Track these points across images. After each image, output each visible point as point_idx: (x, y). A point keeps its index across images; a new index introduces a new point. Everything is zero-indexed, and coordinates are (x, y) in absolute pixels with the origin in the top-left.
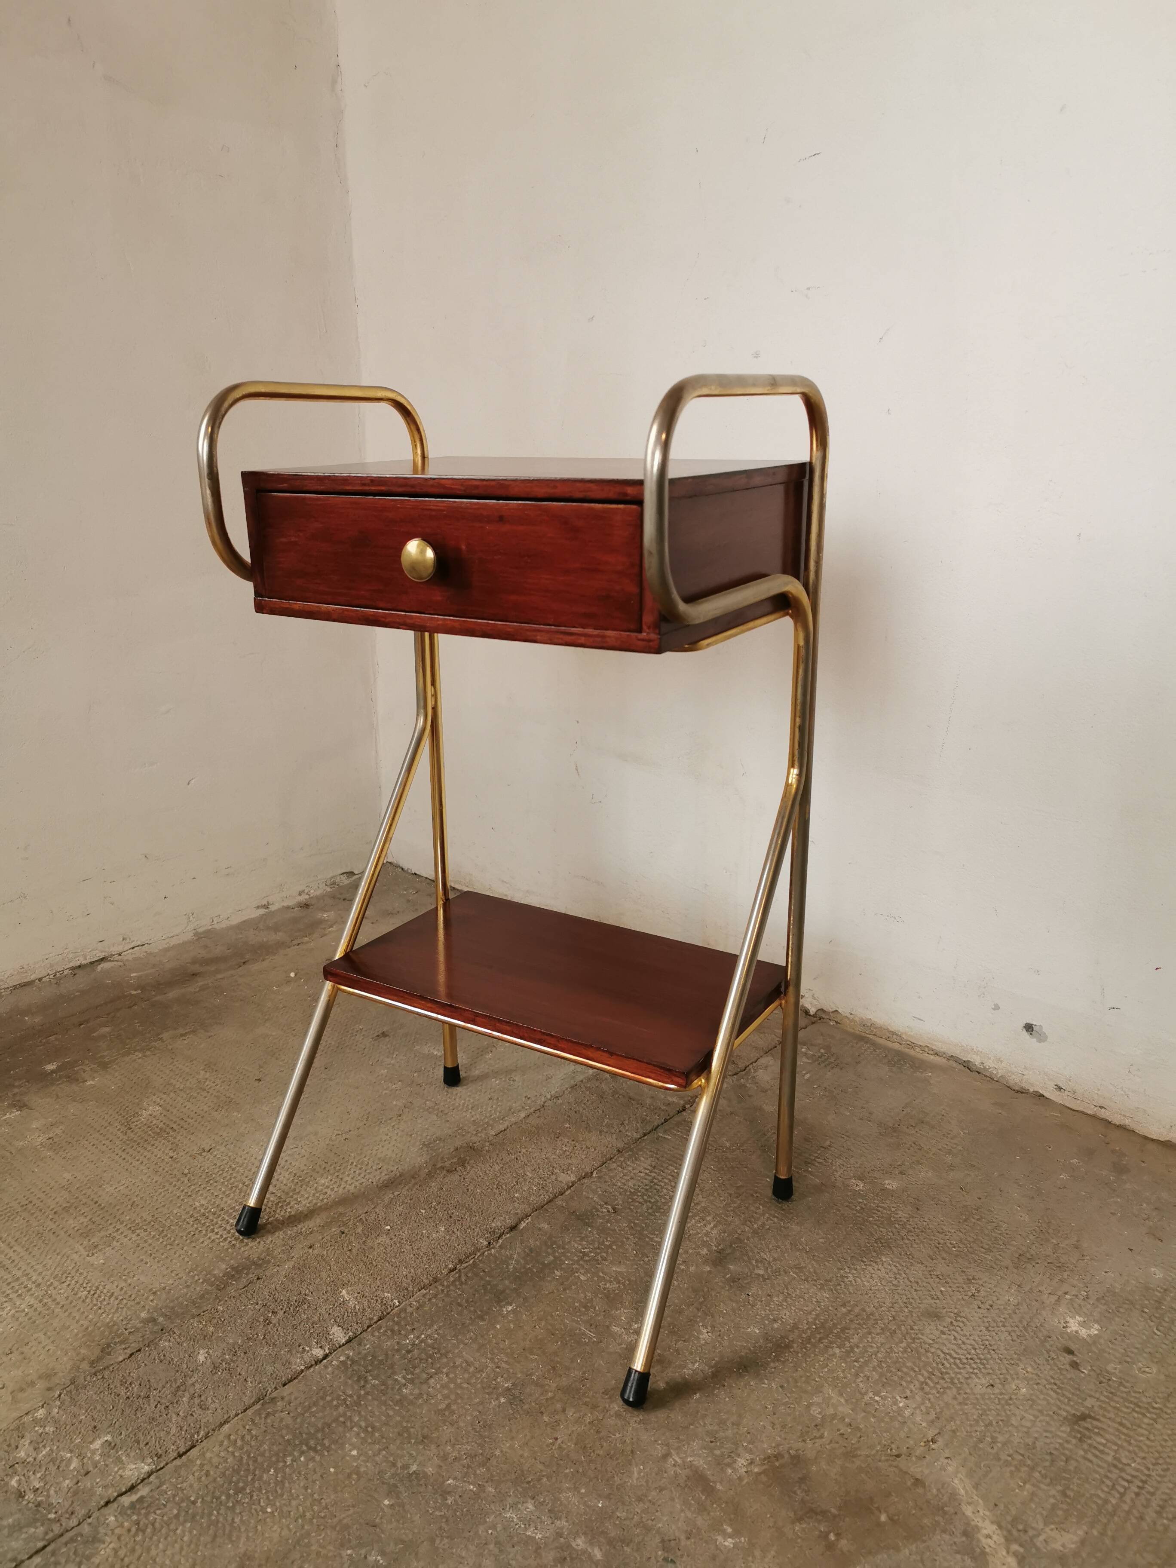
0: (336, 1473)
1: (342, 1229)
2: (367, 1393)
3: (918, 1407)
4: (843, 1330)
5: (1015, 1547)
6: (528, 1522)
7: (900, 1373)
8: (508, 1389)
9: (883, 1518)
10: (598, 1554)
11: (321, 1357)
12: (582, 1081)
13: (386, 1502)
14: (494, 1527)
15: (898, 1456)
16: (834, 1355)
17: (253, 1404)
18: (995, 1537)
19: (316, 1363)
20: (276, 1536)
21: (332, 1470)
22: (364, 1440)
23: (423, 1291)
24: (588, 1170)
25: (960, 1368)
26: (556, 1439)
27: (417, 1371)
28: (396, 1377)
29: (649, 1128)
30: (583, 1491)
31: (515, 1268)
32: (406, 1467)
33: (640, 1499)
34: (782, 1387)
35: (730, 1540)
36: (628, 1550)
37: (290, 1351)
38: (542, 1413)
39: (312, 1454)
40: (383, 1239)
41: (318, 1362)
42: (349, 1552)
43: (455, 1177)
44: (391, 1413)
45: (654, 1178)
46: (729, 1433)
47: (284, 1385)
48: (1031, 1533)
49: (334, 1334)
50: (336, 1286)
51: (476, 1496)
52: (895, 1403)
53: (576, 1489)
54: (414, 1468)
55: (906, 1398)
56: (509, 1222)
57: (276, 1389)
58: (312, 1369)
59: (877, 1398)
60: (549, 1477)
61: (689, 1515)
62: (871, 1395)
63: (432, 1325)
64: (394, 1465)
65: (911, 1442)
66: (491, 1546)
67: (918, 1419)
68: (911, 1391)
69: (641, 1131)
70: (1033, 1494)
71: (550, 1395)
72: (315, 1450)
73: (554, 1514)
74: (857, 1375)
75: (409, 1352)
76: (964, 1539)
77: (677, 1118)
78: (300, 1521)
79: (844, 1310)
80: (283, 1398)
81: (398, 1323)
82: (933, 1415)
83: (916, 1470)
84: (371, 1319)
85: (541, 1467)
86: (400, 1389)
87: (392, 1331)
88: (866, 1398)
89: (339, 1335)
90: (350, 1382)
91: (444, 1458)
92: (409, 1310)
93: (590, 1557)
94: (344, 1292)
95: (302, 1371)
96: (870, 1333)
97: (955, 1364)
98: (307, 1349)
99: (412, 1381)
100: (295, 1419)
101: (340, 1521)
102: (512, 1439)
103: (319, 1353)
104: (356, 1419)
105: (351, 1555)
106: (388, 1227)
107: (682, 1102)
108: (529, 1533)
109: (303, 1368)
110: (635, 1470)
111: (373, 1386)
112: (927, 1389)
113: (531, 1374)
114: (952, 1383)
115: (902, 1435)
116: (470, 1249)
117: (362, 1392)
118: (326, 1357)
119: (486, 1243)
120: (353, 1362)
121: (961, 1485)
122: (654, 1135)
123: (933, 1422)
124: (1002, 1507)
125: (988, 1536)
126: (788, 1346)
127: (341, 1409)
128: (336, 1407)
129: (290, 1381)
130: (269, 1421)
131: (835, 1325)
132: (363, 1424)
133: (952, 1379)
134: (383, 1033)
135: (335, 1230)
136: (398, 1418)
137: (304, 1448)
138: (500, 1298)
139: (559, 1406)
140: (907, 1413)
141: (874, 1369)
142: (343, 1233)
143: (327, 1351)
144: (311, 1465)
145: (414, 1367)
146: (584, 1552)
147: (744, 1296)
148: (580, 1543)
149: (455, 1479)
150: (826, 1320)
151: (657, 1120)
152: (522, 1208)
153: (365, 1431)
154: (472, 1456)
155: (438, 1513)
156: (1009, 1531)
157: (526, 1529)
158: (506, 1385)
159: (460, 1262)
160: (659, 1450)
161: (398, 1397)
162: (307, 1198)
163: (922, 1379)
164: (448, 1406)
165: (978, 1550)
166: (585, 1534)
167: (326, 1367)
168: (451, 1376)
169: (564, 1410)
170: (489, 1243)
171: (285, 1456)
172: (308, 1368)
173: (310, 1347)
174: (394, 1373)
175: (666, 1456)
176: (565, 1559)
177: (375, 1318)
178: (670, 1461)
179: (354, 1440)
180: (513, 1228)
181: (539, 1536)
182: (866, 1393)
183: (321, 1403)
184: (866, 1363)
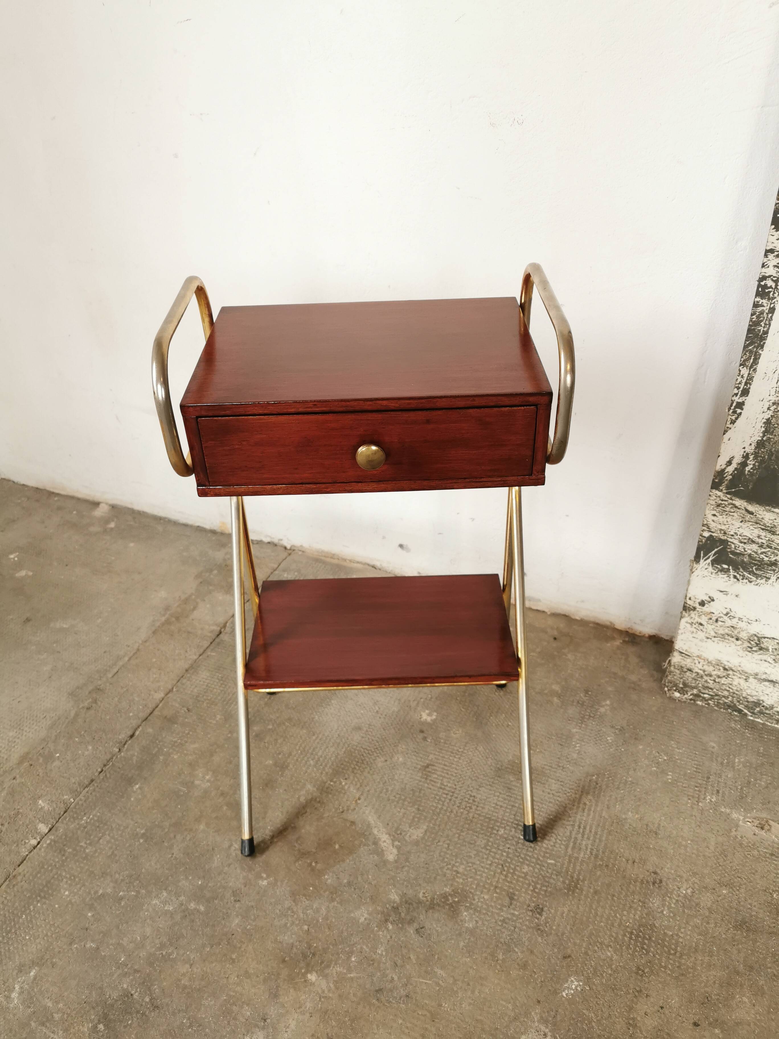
0: (59, 907)
1: (30, 762)
2: (66, 858)
3: (352, 783)
4: (314, 749)
5: (396, 843)
6: (165, 903)
7: (342, 766)
8: (144, 834)
9: (337, 847)
10: (202, 908)
11: (36, 844)
12: (159, 627)
13: (90, 914)
14: (148, 910)
15: (342, 812)
16: (310, 765)
17: (4, 882)
18: (387, 841)
19: (34, 848)
20: (34, 950)
21: (57, 906)
22: (70, 885)
23: (86, 789)
24: (170, 687)
25: (370, 755)
26: (173, 854)
27: (92, 837)
28: (81, 844)
29: (202, 651)
30: (190, 878)
31: (136, 761)
32: (96, 892)
33: (219, 874)
34: (285, 790)
35: (265, 881)
36: (216, 902)
37: (17, 845)
38: (163, 842)
39: (44, 900)
40: (57, 763)
41: (35, 847)
42: (75, 946)
43: (92, 712)
44: (82, 865)
45: (208, 683)
46: (261, 824)
47: (19, 866)
48: (403, 834)
49: (40, 828)
50: (35, 799)
51: (136, 896)
52: (341, 783)
53: (187, 878)
54: (101, 892)
55: (346, 779)
56: (130, 733)
57: (15, 869)
58: (32, 853)
59: (332, 783)
60: (172, 876)
61: (245, 874)
62: (329, 782)
63: (95, 809)
64: (89, 893)
65: (349, 803)
66: (148, 921)
67: (352, 789)
68: (348, 775)
69: (198, 654)
70: (405, 814)
71: (166, 830)
72: (45, 897)
73: (177, 895)
74: (322, 773)
75: (85, 827)
76: (374, 846)
77: (217, 640)
78: (45, 938)
79: (314, 738)
80: (20, 874)
81: (76, 813)
82: (359, 785)
83: (351, 816)
84: (60, 814)
85: (167, 872)
86: (84, 850)
87: (73, 818)
88: (327, 784)
89: (43, 828)
90: (56, 854)
91: (116, 882)
92: (80, 803)
93: (198, 911)
94: (40, 802)
95: (27, 855)
96: (327, 747)
97: (369, 753)
98: (27, 841)
99: (90, 844)
100: (30, 883)
101: (67, 932)
102: (150, 861)
103: (34, 842)
104: (64, 874)
105: (76, 948)
106: (58, 755)
107: (219, 628)
108: (166, 908)
109: (27, 853)
110: (216, 859)
111: (69, 853)
112: (355, 771)
113: (155, 822)
114: (367, 764)
115: (344, 800)
116: (109, 757)
117: (64, 858)
118: (39, 843)
119: (117, 750)
120: (55, 842)
121: (372, 819)
122: (204, 656)
123: (359, 788)
124: (390, 824)
125: (385, 842)
126: (287, 767)
127: (54, 871)
128: (52, 870)
129: (22, 862)
130: (15, 889)
131: (310, 748)
132: (68, 876)
133: (367, 762)
134: (27, 619)
135: (26, 764)
136: (87, 867)
137: (39, 898)
138: (130, 781)
139: (172, 835)
140: (346, 787)
141: (330, 767)
142: (31, 765)
143: (39, 840)
144: (44, 906)
145: (90, 836)
146: (195, 909)
147: (263, 744)
148: (192, 905)
149: (123, 891)
150: (305, 746)
151: (206, 644)
152: (135, 723)
153: (70, 879)
154: (131, 876)
155: (118, 912)
156: (394, 836)
157: (164, 907)
158: (142, 832)
159: (105, 766)
160: (226, 845)
161: (84, 856)
162: (5, 748)
163: (353, 766)
164: (113, 853)
165: (380, 850)
166: (195, 900)
167: (40, 849)
168: (111, 835)
169: (175, 836)
170: (120, 750)
171: (29, 907)
172: (30, 852)
173: (28, 839)
174: (79, 842)
175: (230, 846)
176: (186, 916)
177: (62, 813)
178: (233, 848)
179: (65, 886)
180: (132, 736)
181: (171, 908)
182: (326, 782)
183: (42, 870)
184: (326, 766)
